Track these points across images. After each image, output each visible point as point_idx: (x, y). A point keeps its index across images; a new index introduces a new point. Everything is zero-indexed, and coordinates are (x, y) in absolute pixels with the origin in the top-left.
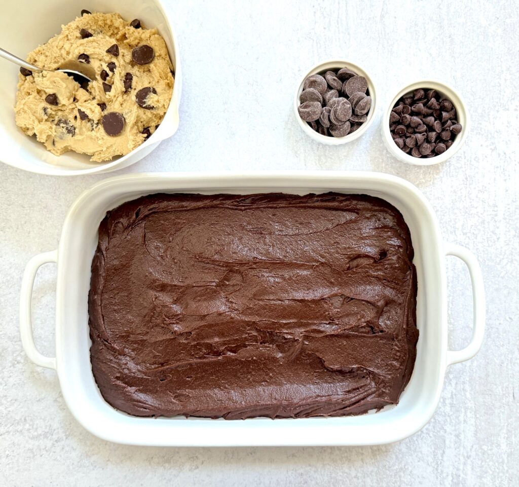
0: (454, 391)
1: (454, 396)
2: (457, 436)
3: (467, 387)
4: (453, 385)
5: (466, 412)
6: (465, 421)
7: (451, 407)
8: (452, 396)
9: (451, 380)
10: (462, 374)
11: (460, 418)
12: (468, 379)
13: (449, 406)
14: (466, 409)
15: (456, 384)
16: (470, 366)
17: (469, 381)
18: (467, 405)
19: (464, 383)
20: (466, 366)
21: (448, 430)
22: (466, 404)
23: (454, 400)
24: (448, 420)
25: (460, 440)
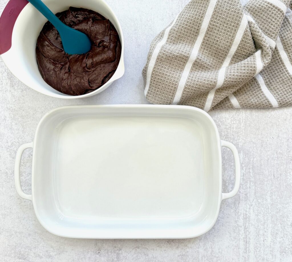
0: (244, 172)
1: (244, 175)
2: (246, 195)
3: (251, 171)
4: (244, 170)
5: (250, 183)
6: (250, 187)
7: (243, 180)
8: (243, 175)
9: (243, 167)
10: (249, 164)
11: (247, 186)
12: (251, 167)
13: (242, 180)
14: (250, 181)
15: (246, 169)
16: (253, 161)
17: (252, 168)
18: (251, 180)
19: (249, 169)
20: (250, 161)
21: (241, 192)
22: (250, 179)
23: (245, 177)
24: (242, 187)
25: (247, 196)
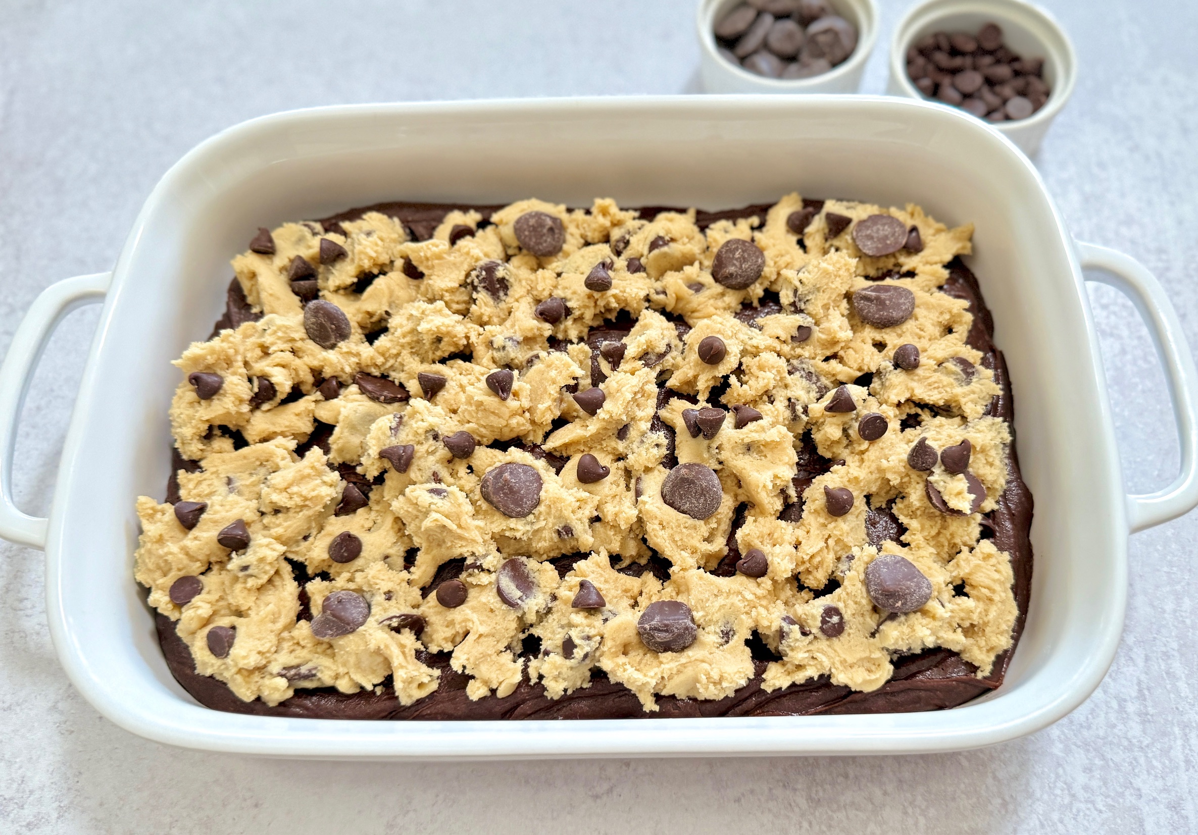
0: (1143, 677)
1: (1146, 692)
2: (1175, 807)
3: (1177, 666)
4: (1140, 662)
5: (1185, 735)
6: (1187, 762)
7: (1143, 722)
8: (1140, 691)
9: (1131, 649)
10: (1158, 632)
11: (1172, 753)
12: (1175, 645)
13: (1137, 719)
14: (1185, 726)
15: (1147, 659)
16: (1175, 611)
17: (1178, 650)
18: (1185, 718)
19: (1167, 656)
20: (1164, 611)
21: (1145, 790)
22: (1182, 714)
23: (1149, 703)
24: (1142, 760)
25: (1186, 818)
